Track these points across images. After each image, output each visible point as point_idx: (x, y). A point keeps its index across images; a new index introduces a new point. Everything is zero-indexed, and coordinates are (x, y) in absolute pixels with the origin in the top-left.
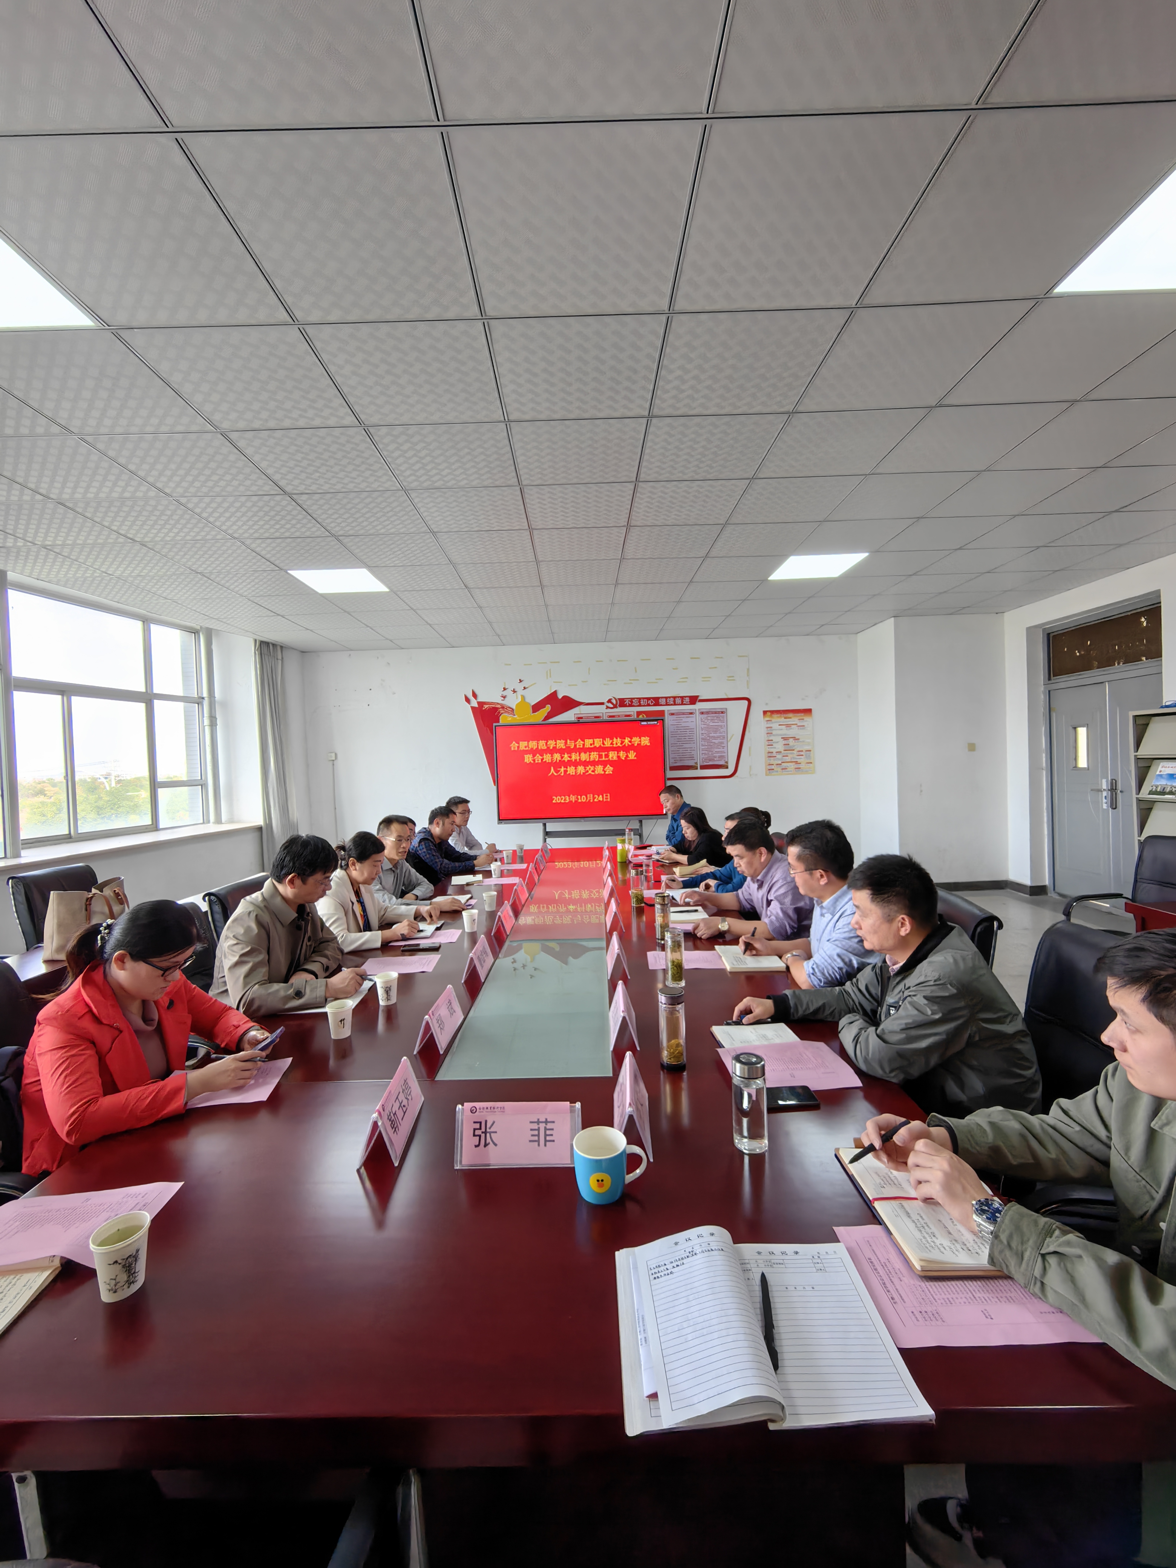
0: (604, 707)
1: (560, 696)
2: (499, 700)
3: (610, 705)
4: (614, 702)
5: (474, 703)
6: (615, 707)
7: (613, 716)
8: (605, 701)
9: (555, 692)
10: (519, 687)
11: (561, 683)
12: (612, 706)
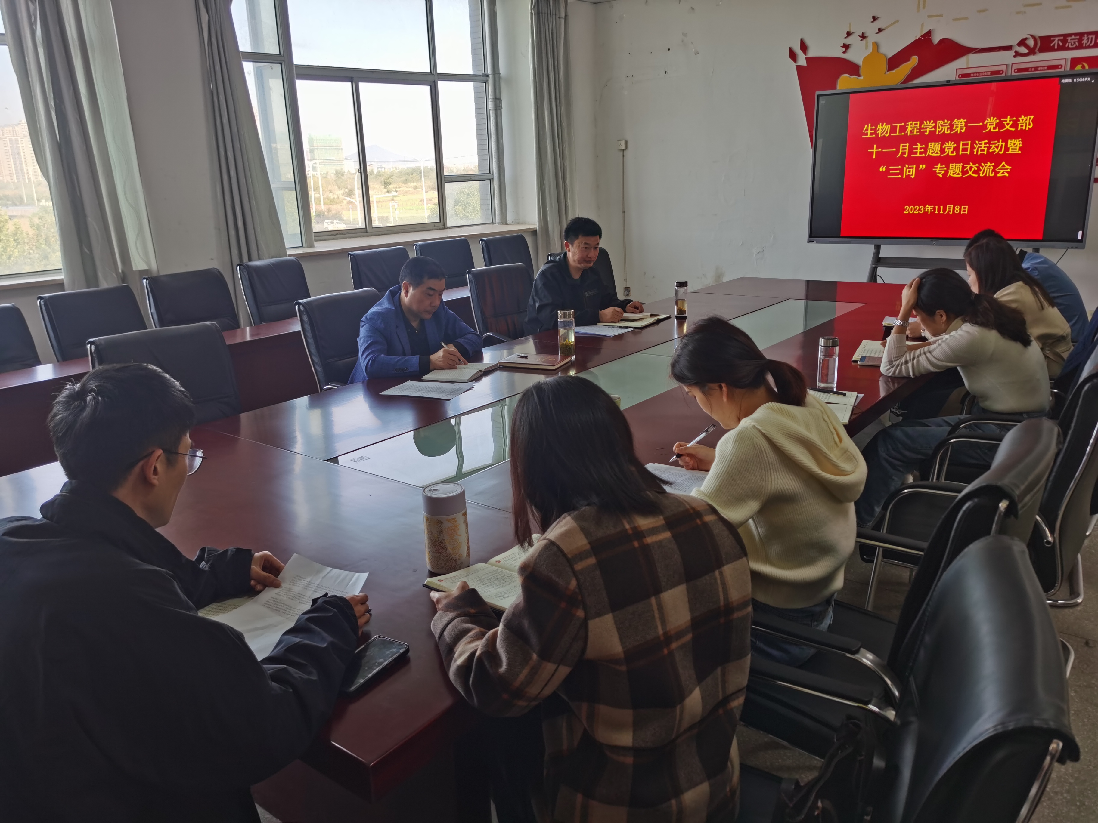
0: (1012, 53)
1: (936, 39)
2: (837, 53)
3: (1023, 50)
4: (1031, 43)
5: (802, 61)
6: (1032, 52)
7: (1026, 70)
8: (1015, 42)
9: (929, 33)
10: (871, 30)
11: (941, 16)
12: (1026, 51)
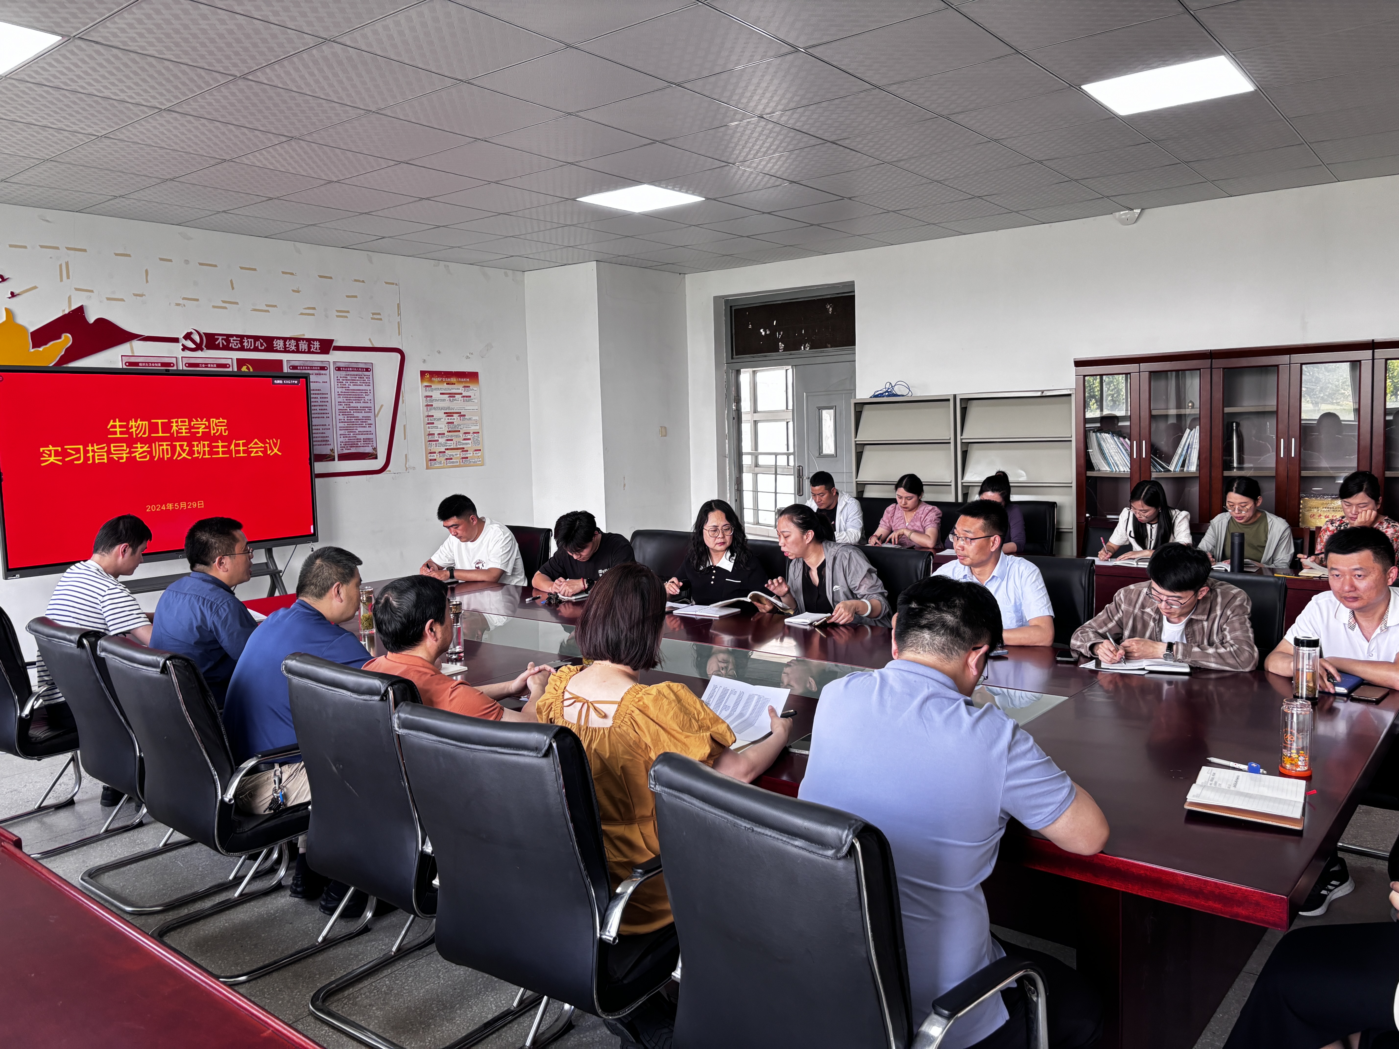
0: (179, 346)
1: (91, 318)
3: (190, 344)
4: (197, 338)
6: (199, 347)
7: (197, 365)
8: (181, 336)
9: (81, 310)
11: (92, 291)
12: (193, 346)
